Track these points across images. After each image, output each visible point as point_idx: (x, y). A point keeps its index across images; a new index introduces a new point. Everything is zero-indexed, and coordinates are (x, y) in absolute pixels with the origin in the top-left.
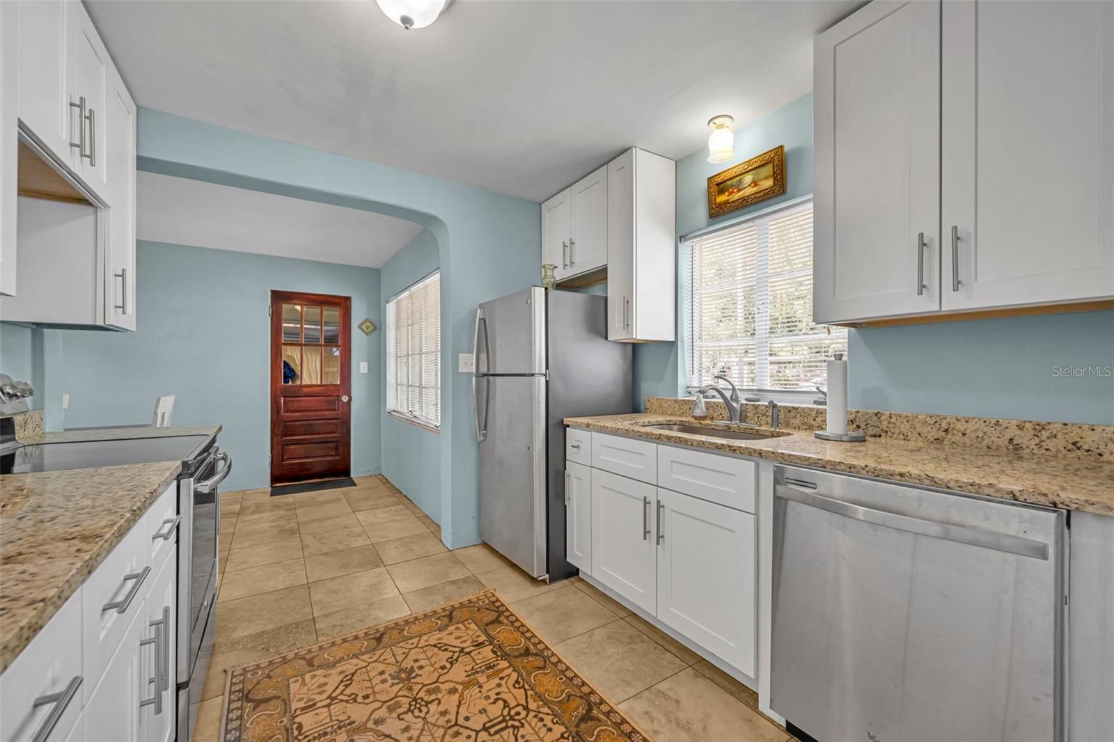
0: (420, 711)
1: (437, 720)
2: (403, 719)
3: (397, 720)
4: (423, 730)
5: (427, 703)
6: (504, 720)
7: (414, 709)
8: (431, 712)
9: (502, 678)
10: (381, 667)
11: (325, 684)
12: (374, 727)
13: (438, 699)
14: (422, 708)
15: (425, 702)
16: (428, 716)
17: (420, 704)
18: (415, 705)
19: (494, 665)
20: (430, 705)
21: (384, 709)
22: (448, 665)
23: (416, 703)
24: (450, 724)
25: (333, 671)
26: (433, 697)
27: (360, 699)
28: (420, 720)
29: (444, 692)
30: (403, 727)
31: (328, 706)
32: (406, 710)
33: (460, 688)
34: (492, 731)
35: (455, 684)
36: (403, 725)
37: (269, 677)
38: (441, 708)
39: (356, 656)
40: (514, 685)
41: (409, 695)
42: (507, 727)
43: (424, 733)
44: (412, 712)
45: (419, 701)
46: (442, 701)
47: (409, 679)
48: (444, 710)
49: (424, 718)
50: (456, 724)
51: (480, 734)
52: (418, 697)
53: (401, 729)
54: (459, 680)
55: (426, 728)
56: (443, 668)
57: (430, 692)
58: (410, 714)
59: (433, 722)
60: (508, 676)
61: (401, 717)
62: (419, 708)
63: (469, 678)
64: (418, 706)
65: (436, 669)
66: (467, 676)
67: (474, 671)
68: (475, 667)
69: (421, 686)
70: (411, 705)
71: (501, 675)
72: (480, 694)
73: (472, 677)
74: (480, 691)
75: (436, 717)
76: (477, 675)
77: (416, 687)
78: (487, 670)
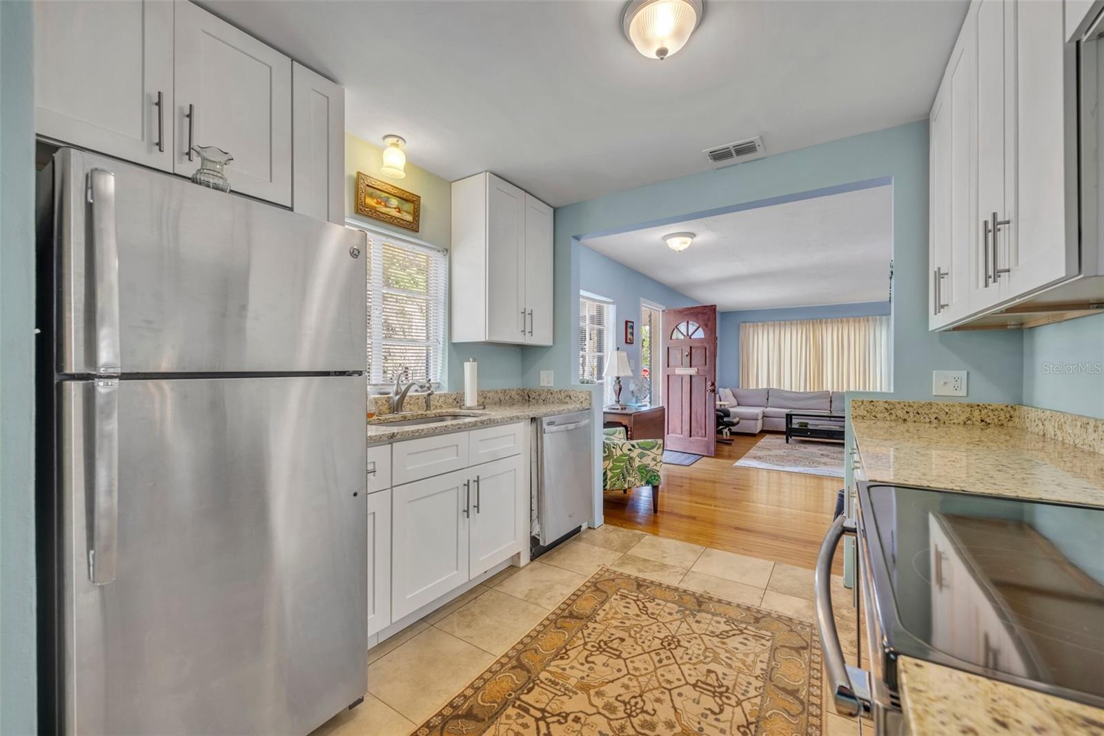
0: (637, 703)
1: (634, 687)
2: (654, 710)
3: (657, 713)
4: (651, 690)
5: (625, 703)
6: (604, 650)
7: (639, 709)
8: (631, 695)
12: (677, 725)
13: (616, 699)
14: (633, 703)
15: (626, 706)
16: (637, 695)
17: (630, 709)
18: (634, 711)
19: (550, 681)
20: (627, 700)
22: (571, 717)
23: (631, 712)
24: (632, 677)
26: (617, 704)
28: (644, 698)
29: (606, 699)
30: (659, 704)
32: (644, 714)
33: (592, 692)
34: (617, 653)
35: (592, 697)
36: (657, 705)
38: (623, 691)
40: (567, 659)
41: (628, 724)
42: (608, 647)
43: (651, 687)
44: (642, 708)
45: (628, 711)
46: (616, 695)
48: (623, 688)
49: (641, 696)
50: (629, 673)
51: (624, 657)
52: (626, 715)
53: (661, 703)
54: (585, 696)
55: (647, 689)
56: (577, 720)
57: (612, 709)
58: (645, 709)
59: (638, 688)
60: (557, 666)
61: (652, 712)
62: (635, 706)
63: (578, 691)
64: (633, 708)
65: (583, 725)
66: (576, 694)
67: (567, 692)
68: (560, 693)
69: (611, 722)
70: (637, 714)
71: (560, 671)
72: (590, 675)
73: (574, 690)
74: (588, 676)
75: (633, 689)
76: (571, 687)
77: (616, 724)
78: (557, 684)
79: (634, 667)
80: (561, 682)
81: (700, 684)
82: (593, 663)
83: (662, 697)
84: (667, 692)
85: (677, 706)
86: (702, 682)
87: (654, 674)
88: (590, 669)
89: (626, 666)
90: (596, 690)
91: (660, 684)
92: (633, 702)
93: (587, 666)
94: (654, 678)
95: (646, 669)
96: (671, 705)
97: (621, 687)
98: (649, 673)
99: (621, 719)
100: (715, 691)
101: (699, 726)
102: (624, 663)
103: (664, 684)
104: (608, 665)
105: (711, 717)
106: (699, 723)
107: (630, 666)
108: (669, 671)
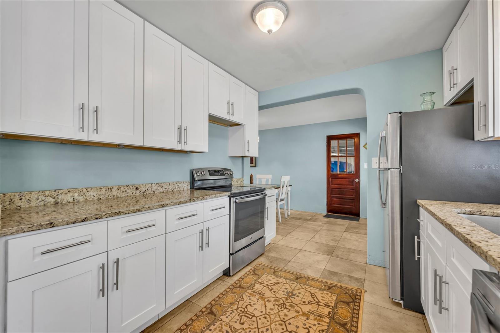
0: (281, 308)
1: (282, 315)
3: (273, 305)
4: (275, 314)
8: (283, 311)
9: (319, 324)
10: (288, 286)
11: (270, 280)
12: (266, 301)
13: (290, 310)
15: (286, 307)
16: (281, 311)
18: (282, 305)
19: (323, 317)
20: (285, 309)
21: (274, 299)
22: (307, 303)
23: (283, 305)
24: (283, 320)
25: (276, 279)
26: (290, 308)
27: (272, 291)
28: (278, 310)
29: (294, 309)
30: (272, 308)
31: (264, 286)
32: (278, 304)
33: (301, 313)
35: (300, 310)
37: (263, 269)
38: (287, 313)
39: (286, 279)
41: (284, 301)
43: (274, 315)
44: (279, 306)
46: (290, 312)
47: (290, 296)
50: (285, 322)
52: (286, 304)
54: (304, 311)
55: (276, 314)
56: (304, 302)
57: (291, 306)
58: (278, 306)
59: (280, 315)
60: (323, 325)
61: (275, 305)
62: (282, 307)
63: (308, 313)
64: (282, 306)
65: (302, 300)
66: (308, 312)
67: (312, 312)
68: (315, 311)
69: (291, 301)
70: (281, 304)
71: (320, 322)
72: (304, 321)
73: (309, 313)
74: (305, 320)
75: (282, 314)
76: (312, 314)
77: (289, 301)
78: (318, 316)
79: (282, 326)
80: (317, 317)
81: (251, 317)
82: (304, 328)
83: (270, 311)
84: (267, 313)
85: (265, 307)
86: (249, 318)
87: (272, 322)
88: (305, 325)
89: (286, 326)
90: (299, 314)
91: (270, 317)
92: (283, 309)
93: (307, 326)
94: (272, 320)
95: (276, 325)
96: (267, 308)
97: (288, 315)
98: (275, 322)
99: (287, 303)
100: (245, 313)
101: (258, 301)
102: (288, 329)
103: (268, 316)
104: (296, 326)
105: (252, 304)
106: (258, 302)
107: (284, 327)
108: (263, 323)
